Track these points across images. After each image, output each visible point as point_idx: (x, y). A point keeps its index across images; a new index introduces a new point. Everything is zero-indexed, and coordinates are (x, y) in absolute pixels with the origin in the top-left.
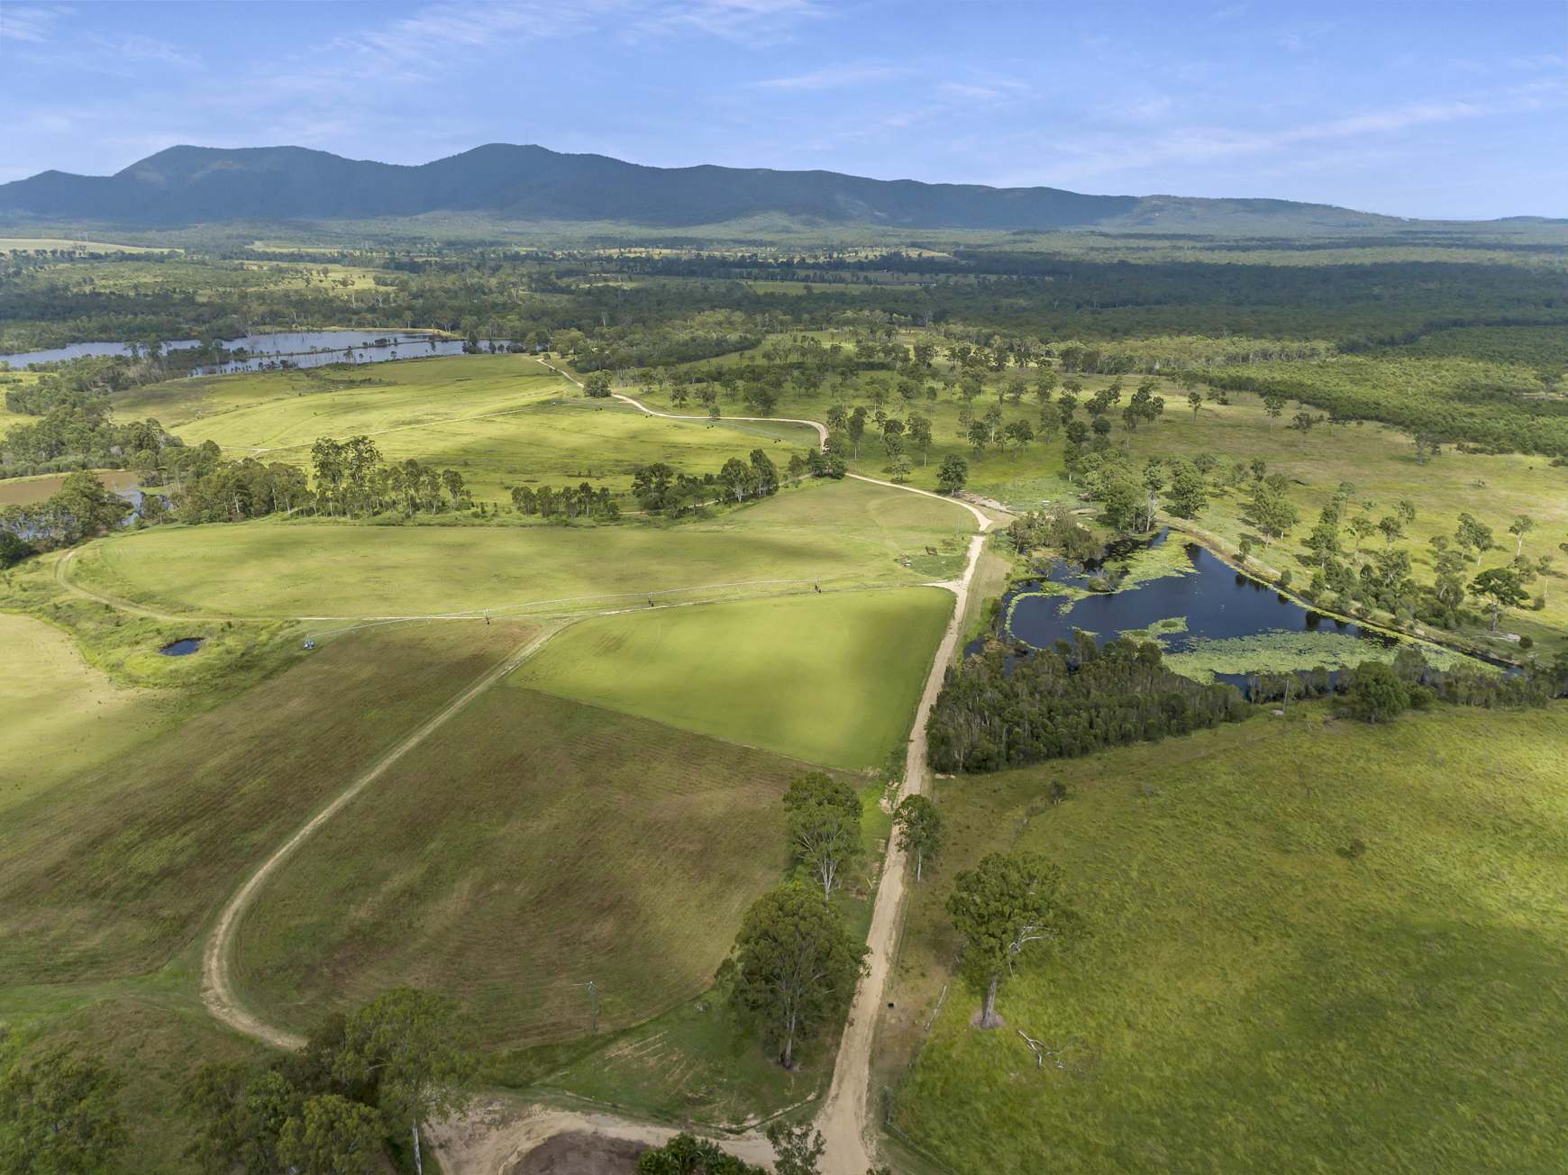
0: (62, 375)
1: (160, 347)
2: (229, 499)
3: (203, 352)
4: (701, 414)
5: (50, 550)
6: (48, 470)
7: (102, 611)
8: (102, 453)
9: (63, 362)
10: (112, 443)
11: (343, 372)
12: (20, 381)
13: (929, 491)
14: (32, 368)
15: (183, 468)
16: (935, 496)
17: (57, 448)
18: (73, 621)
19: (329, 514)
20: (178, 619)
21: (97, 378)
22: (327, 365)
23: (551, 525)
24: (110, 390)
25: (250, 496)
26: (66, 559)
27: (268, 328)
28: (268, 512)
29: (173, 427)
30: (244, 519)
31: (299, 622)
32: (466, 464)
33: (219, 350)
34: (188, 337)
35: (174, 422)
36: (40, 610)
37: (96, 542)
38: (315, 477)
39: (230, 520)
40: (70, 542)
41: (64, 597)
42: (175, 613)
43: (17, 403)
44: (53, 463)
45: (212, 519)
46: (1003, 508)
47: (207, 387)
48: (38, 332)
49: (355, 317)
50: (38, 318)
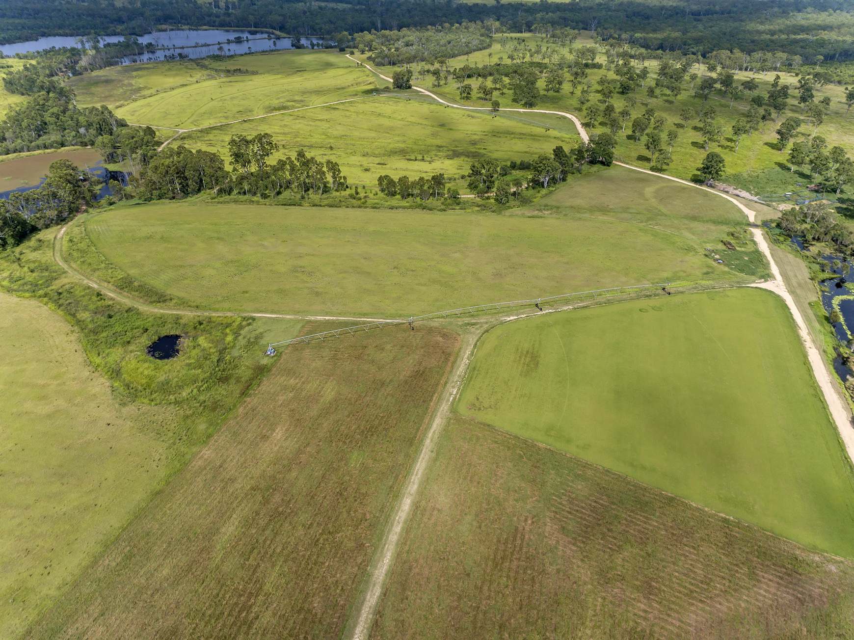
0: (38, 63)
1: (98, 42)
2: (172, 182)
3: (127, 45)
4: (483, 106)
5: (47, 226)
6: (38, 147)
7: (94, 298)
8: (74, 133)
9: (38, 52)
10: (78, 125)
11: (219, 63)
12: (12, 67)
13: (686, 180)
14: (19, 56)
15: (133, 150)
16: (692, 184)
17: (42, 129)
18: (73, 311)
19: (245, 193)
20: (157, 310)
21: (61, 66)
22: (208, 57)
23: (411, 207)
24: (71, 75)
25: (186, 179)
26: (59, 234)
27: (164, 27)
28: (199, 190)
29: (117, 107)
30: (183, 197)
31: (254, 319)
32: (331, 148)
33: (136, 43)
34: (115, 34)
35: (118, 104)
36: (46, 295)
37: (80, 217)
38: (231, 163)
39: (174, 198)
40: (61, 220)
41: (64, 280)
42: (151, 302)
43: (11, 85)
44: (40, 142)
45: (160, 197)
46: (755, 199)
47: (134, 73)
48: (19, 28)
49: (217, 19)
50: (18, 18)
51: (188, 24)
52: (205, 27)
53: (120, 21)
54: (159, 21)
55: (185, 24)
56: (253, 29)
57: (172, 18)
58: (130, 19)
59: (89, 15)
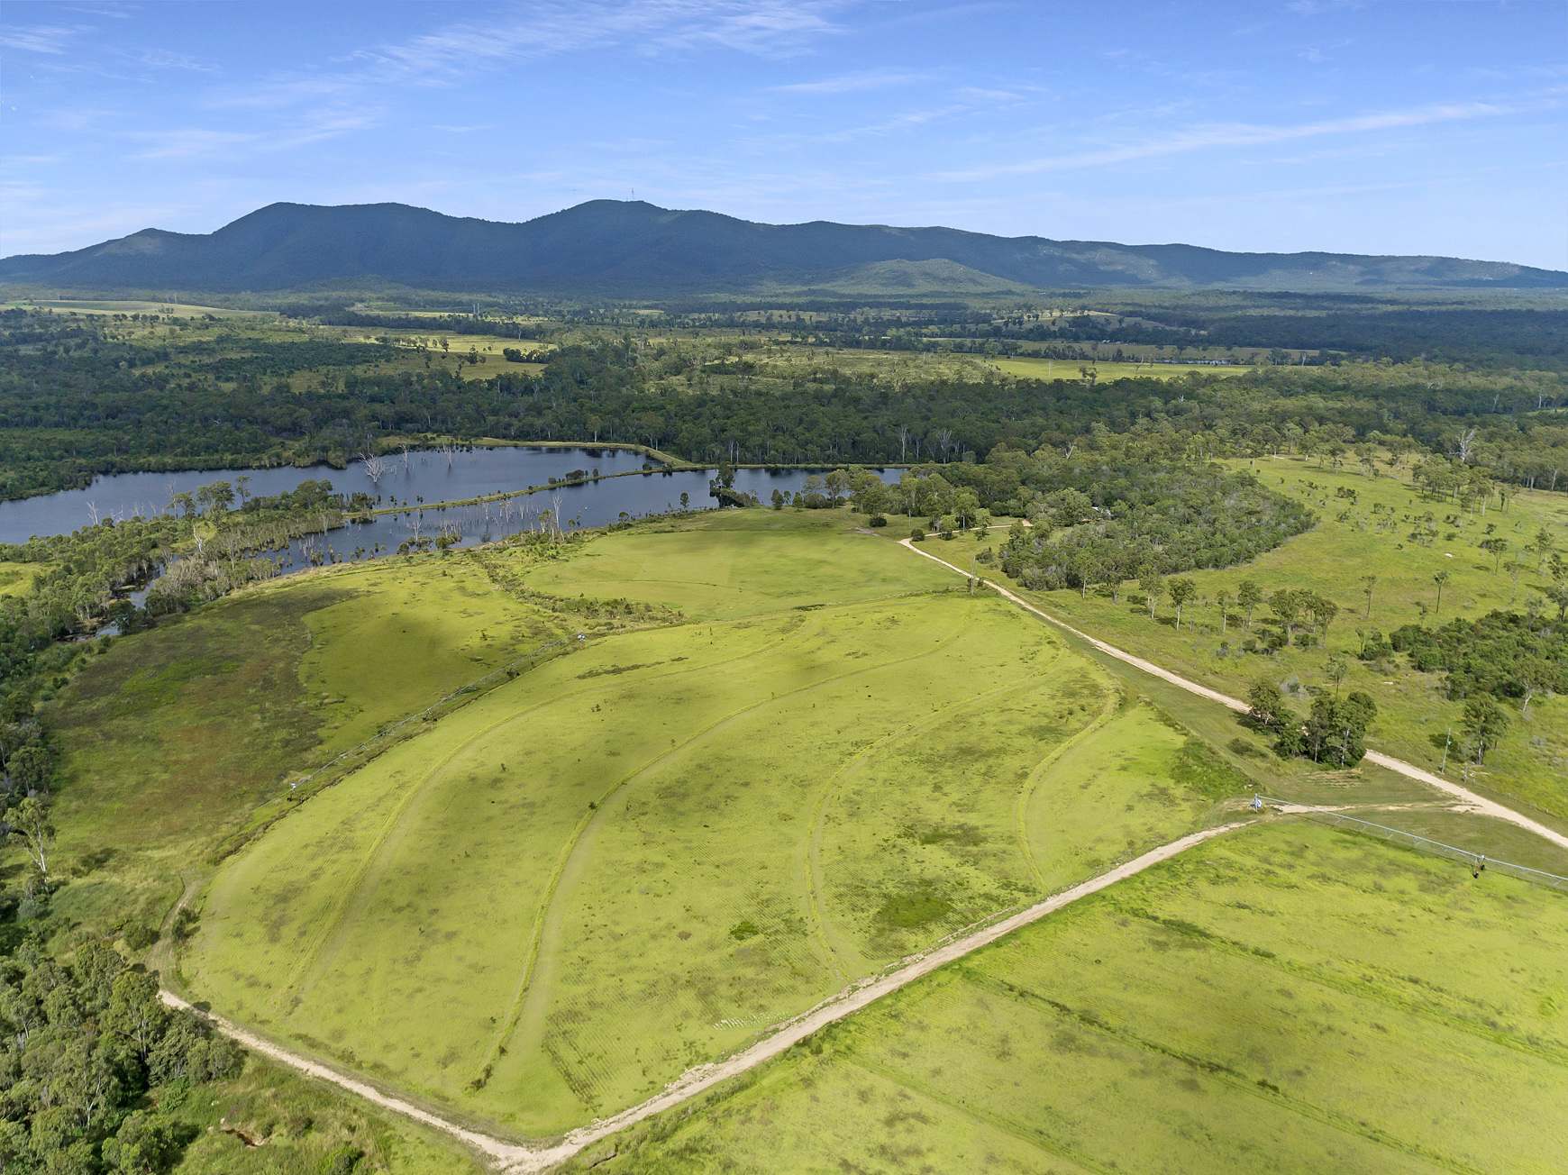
48: (57, 454)
49: (515, 422)
50: (68, 426)
51: (449, 432)
52: (487, 441)
53: (295, 430)
54: (385, 427)
55: (439, 433)
56: (597, 444)
57: (411, 420)
58: (319, 424)
59: (230, 418)
